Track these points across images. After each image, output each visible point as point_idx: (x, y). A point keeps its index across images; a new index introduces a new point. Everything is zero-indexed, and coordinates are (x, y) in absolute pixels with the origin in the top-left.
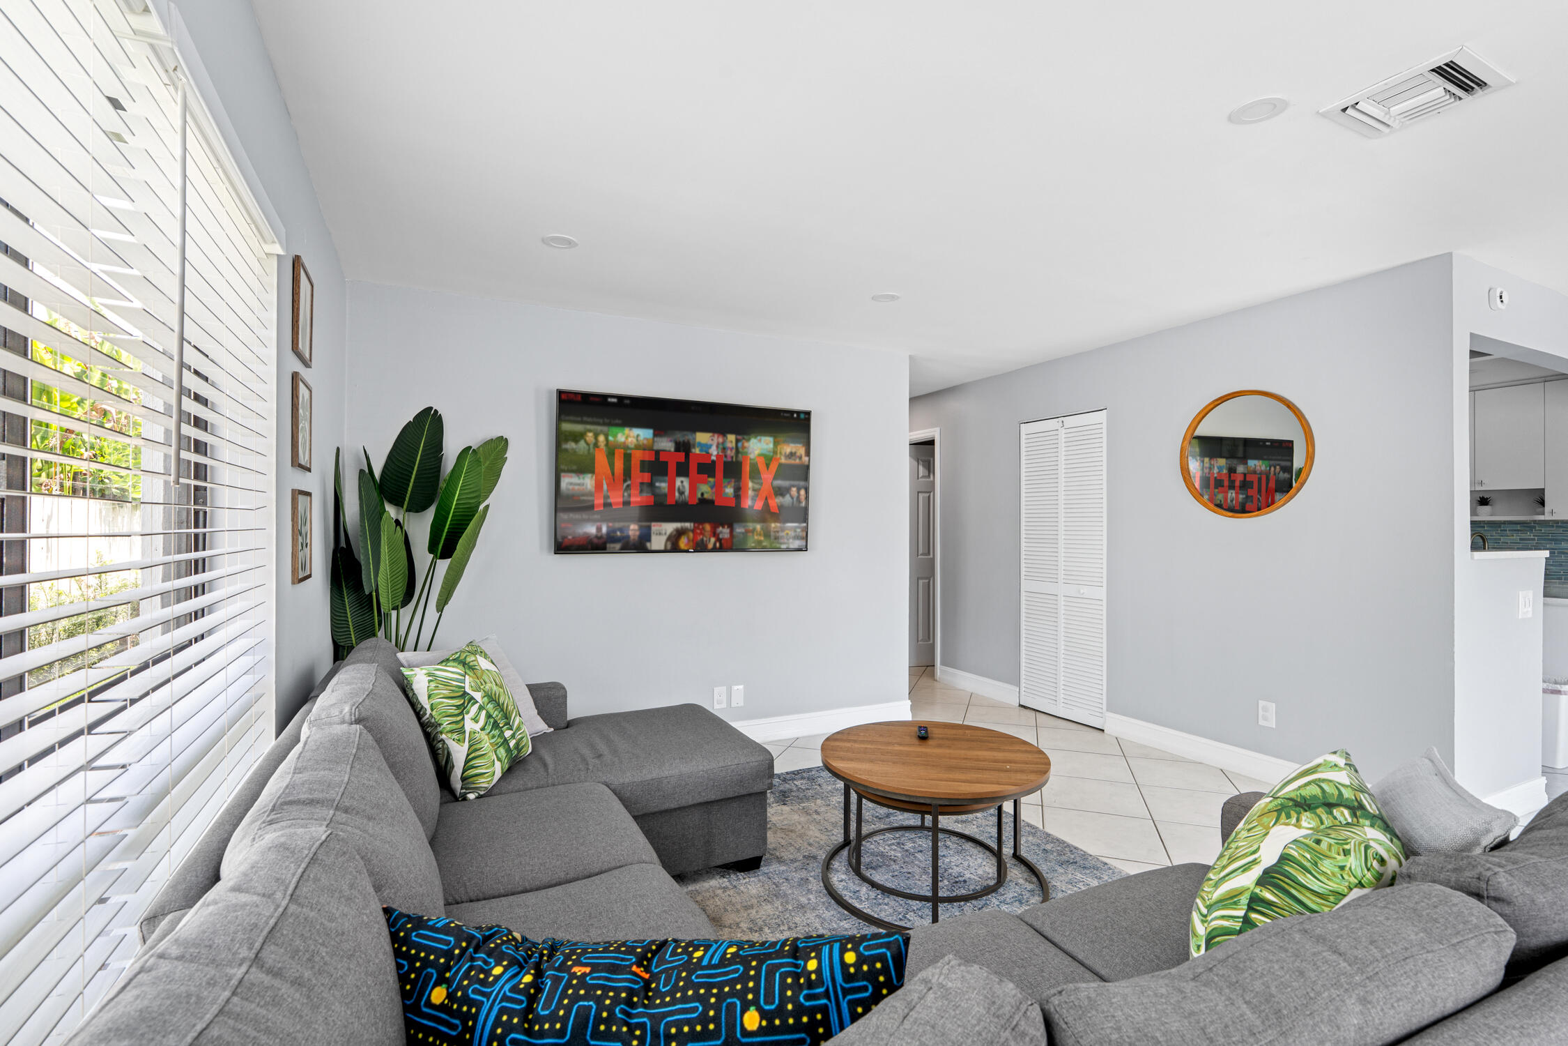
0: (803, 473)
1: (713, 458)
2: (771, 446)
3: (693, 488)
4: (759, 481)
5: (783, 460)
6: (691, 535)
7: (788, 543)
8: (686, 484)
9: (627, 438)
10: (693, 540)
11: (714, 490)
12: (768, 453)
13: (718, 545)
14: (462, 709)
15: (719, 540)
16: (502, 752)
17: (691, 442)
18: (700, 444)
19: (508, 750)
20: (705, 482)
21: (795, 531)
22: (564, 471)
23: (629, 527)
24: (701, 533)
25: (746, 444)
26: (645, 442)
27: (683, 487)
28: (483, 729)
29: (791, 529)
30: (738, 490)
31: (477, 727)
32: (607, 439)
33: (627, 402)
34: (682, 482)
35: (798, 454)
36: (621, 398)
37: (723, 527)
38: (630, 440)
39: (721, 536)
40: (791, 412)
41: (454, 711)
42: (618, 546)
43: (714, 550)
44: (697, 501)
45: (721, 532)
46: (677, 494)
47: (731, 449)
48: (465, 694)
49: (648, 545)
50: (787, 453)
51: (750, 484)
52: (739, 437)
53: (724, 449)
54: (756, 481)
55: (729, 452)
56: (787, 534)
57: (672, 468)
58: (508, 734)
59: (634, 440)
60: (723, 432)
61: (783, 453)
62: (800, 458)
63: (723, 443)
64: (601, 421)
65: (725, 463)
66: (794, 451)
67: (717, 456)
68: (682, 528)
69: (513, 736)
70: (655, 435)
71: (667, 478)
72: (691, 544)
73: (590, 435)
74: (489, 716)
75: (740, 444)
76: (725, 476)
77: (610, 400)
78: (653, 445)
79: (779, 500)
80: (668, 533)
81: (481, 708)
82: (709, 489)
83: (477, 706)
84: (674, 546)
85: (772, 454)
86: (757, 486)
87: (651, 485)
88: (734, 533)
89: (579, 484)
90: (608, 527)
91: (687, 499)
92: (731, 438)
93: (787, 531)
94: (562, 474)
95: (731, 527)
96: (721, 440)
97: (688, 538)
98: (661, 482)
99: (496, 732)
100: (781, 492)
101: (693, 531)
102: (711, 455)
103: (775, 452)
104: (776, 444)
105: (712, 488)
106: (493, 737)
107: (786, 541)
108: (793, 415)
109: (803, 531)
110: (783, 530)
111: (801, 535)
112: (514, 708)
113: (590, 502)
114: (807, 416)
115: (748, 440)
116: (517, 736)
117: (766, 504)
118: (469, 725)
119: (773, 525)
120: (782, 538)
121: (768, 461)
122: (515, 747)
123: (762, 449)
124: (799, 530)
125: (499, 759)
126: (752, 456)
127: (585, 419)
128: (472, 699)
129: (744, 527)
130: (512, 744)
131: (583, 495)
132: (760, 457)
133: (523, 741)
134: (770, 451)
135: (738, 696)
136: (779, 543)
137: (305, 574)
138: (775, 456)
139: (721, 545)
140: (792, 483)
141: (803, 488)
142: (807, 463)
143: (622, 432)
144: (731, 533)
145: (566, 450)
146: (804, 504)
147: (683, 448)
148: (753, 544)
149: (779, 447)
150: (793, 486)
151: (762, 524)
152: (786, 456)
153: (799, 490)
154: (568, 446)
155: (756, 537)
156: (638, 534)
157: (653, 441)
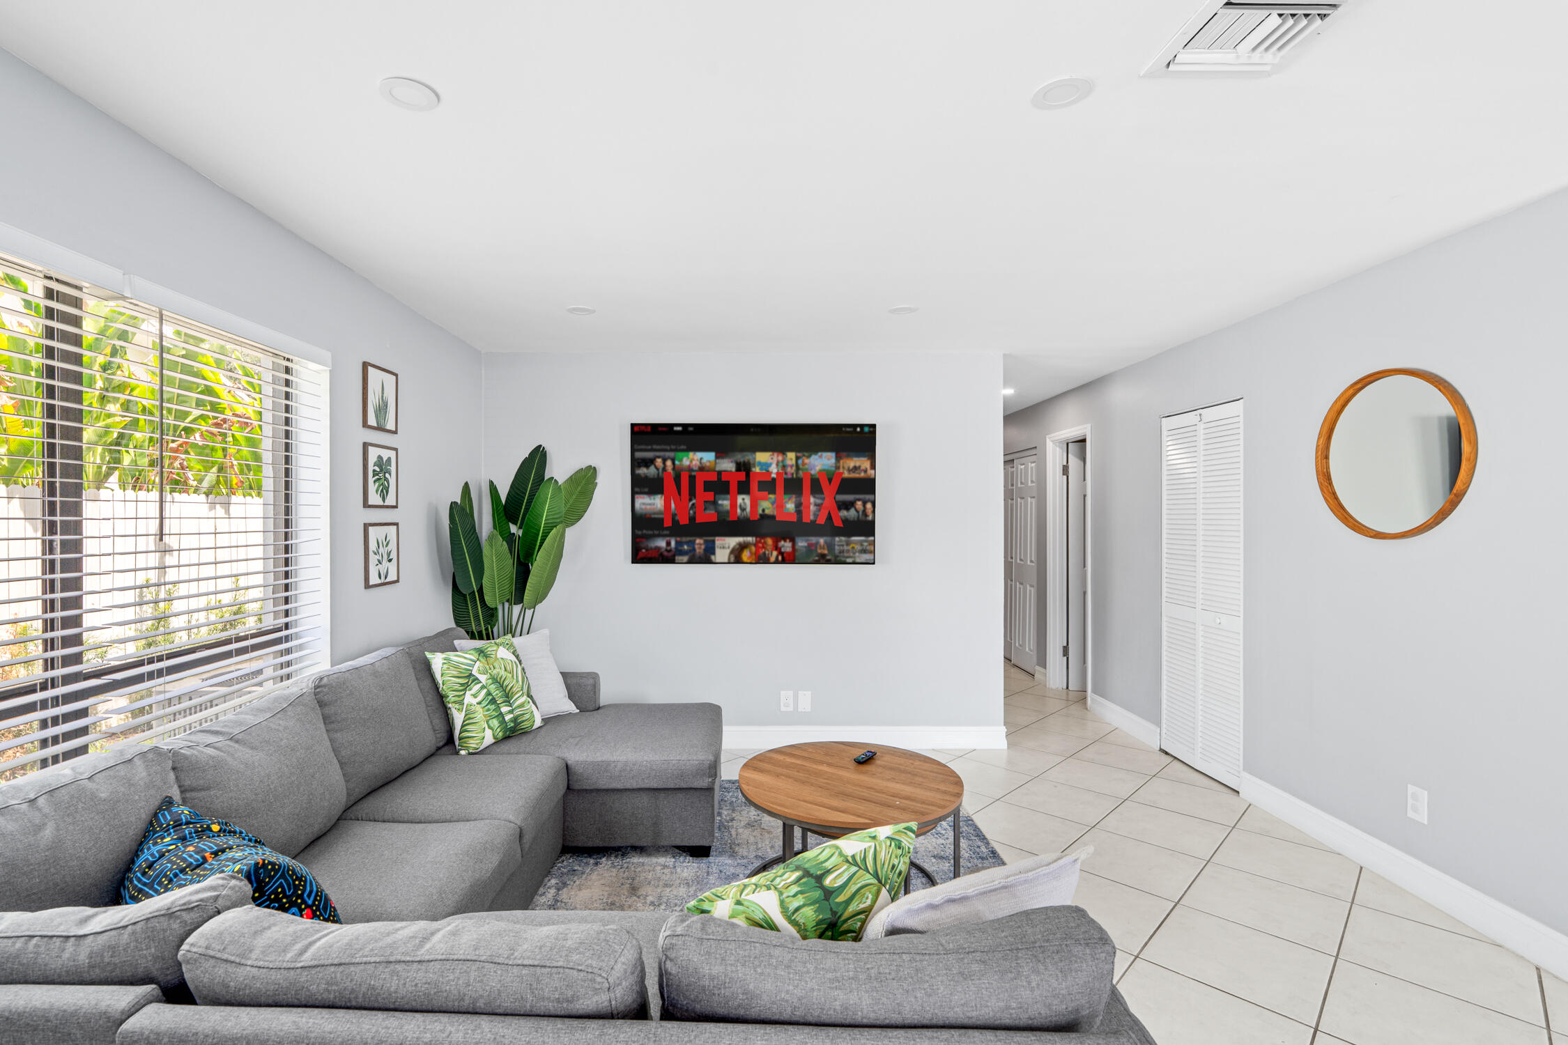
0: (867, 486)
1: (774, 476)
2: (833, 461)
3: (754, 505)
4: (821, 496)
6: (753, 549)
7: (854, 557)
8: (748, 501)
9: (691, 462)
10: (756, 554)
11: (775, 506)
12: (829, 468)
13: (780, 558)
14: (466, 687)
15: (780, 553)
16: (495, 723)
17: (752, 462)
18: (760, 463)
19: (503, 722)
20: (766, 499)
21: (862, 545)
22: (638, 493)
23: (695, 541)
24: (763, 547)
25: (807, 461)
26: (708, 464)
27: (745, 504)
28: (479, 703)
29: (856, 543)
30: (798, 505)
31: (474, 701)
32: (674, 463)
33: (691, 429)
34: (743, 499)
35: (863, 467)
36: (685, 426)
37: (785, 541)
39: (783, 550)
41: (456, 688)
43: (777, 562)
44: (758, 517)
45: (783, 546)
46: (739, 511)
47: (792, 466)
48: (471, 675)
49: (713, 557)
50: (851, 468)
51: (812, 500)
53: (784, 467)
54: (817, 496)
55: (789, 470)
56: (853, 548)
58: (504, 709)
59: (698, 463)
61: (846, 468)
62: (866, 471)
63: (783, 461)
64: (668, 448)
65: (786, 480)
66: (857, 464)
68: (744, 542)
69: (511, 712)
70: (717, 457)
72: (754, 557)
73: (659, 460)
74: (489, 694)
77: (675, 429)
79: (844, 513)
80: (732, 546)
81: (483, 687)
82: (770, 506)
83: (480, 685)
84: (736, 558)
85: (833, 469)
86: (819, 501)
87: (715, 503)
88: (797, 547)
89: (650, 504)
91: (749, 515)
92: (791, 456)
93: (852, 546)
94: (636, 496)
95: (793, 541)
97: (751, 552)
98: (724, 499)
99: (493, 707)
100: (848, 506)
101: (756, 545)
102: (771, 473)
103: (838, 468)
104: (838, 458)
105: (773, 504)
106: (488, 710)
107: (851, 555)
108: (856, 429)
109: (870, 545)
110: (848, 544)
111: (868, 548)
112: (522, 690)
113: (661, 520)
114: (871, 429)
115: (809, 457)
116: (517, 712)
117: (830, 518)
118: (468, 699)
119: (837, 539)
120: (848, 551)
121: (830, 476)
122: (511, 721)
123: (823, 465)
124: (865, 544)
125: (490, 727)
126: (813, 472)
127: (655, 447)
128: (476, 680)
129: (806, 541)
130: (508, 718)
131: (654, 514)
132: (820, 472)
133: (527, 716)
134: (832, 466)
135: (805, 702)
136: (844, 557)
137: (386, 580)
138: (838, 471)
139: (783, 558)
140: (858, 496)
141: (869, 501)
142: (873, 476)
143: (688, 456)
144: (793, 546)
145: (639, 475)
146: (870, 518)
147: (744, 467)
148: (817, 558)
149: (841, 462)
150: (859, 500)
151: (825, 538)
152: (849, 470)
153: (864, 503)
154: (642, 471)
155: (819, 551)
156: (703, 547)
157: (716, 463)
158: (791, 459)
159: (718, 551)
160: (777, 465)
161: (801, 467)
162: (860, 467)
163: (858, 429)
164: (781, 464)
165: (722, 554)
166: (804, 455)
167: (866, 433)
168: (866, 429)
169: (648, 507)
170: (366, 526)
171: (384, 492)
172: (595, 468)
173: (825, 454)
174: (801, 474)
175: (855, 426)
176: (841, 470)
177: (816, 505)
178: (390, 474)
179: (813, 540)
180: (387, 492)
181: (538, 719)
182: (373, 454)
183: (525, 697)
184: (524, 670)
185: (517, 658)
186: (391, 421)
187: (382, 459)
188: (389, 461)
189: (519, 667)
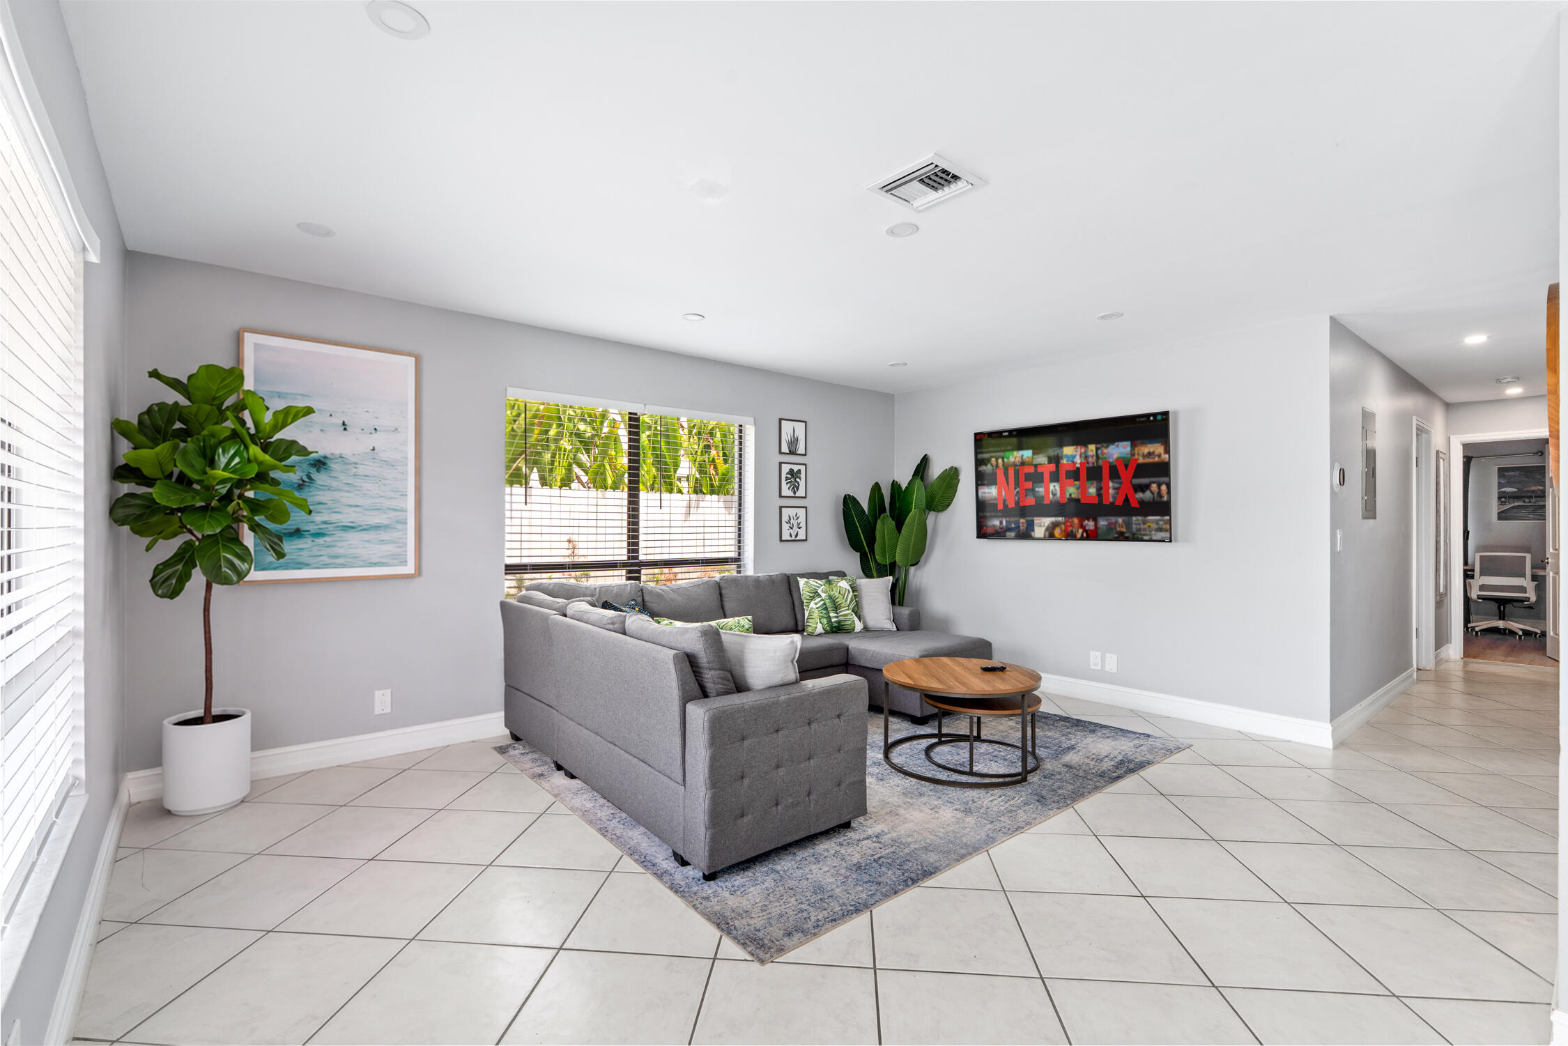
0: (1162, 470)
1: (1078, 465)
2: (1129, 449)
3: (1063, 490)
4: (1119, 481)
5: (1141, 460)
6: (1063, 526)
7: (1151, 535)
8: (1058, 488)
9: (1015, 459)
10: (1065, 530)
11: (1080, 491)
12: (1126, 456)
13: (1085, 535)
14: (812, 598)
15: (1085, 530)
16: (825, 621)
17: (1060, 455)
18: (1066, 456)
19: (830, 622)
20: (1072, 485)
21: (1158, 524)
22: (980, 485)
23: (1020, 520)
24: (1071, 526)
25: (1105, 451)
26: (1027, 460)
27: (1056, 490)
29: (1152, 522)
30: (1099, 489)
31: (815, 607)
32: (1003, 461)
33: (1015, 433)
34: (1054, 486)
35: (1157, 452)
36: (1010, 431)
37: (1089, 520)
38: (1017, 459)
39: (1087, 528)
40: (1147, 416)
41: (808, 597)
42: (1013, 534)
43: (1082, 539)
44: (1066, 500)
45: (1087, 525)
46: (1051, 496)
47: (1092, 456)
48: (817, 592)
49: (1033, 533)
50: (1145, 454)
51: (1111, 484)
52: (1098, 446)
53: (1086, 457)
54: (1115, 481)
55: (1090, 459)
56: (1149, 526)
57: (1047, 477)
58: (832, 615)
59: (1020, 459)
60: (1084, 444)
61: (1141, 454)
62: (1159, 456)
63: (1085, 453)
64: (999, 449)
65: (1088, 469)
66: (1151, 450)
67: (1081, 463)
68: (1056, 521)
69: (837, 617)
70: (1034, 454)
71: (1043, 484)
72: (1064, 533)
73: (993, 459)
74: (824, 604)
75: (1099, 452)
76: (1088, 479)
77: (1004, 434)
78: (1032, 461)
79: (1140, 495)
80: (1046, 525)
81: (822, 600)
82: (1076, 490)
83: (820, 599)
84: (1050, 536)
85: (1129, 456)
86: (1117, 485)
87: (1033, 490)
88: (1099, 526)
89: (988, 493)
90: (1006, 521)
91: (1059, 499)
92: (1092, 447)
93: (1149, 524)
94: (979, 487)
95: (1095, 520)
96: (1083, 450)
97: (1061, 530)
98: (1040, 487)
99: (825, 612)
100: (1144, 488)
101: (1064, 524)
102: (1076, 463)
103: (1133, 455)
104: (1133, 446)
105: (1078, 489)
106: (822, 613)
107: (1148, 532)
108: (1149, 418)
109: (1165, 523)
110: (1144, 523)
111: (1164, 526)
112: (849, 606)
113: (996, 505)
114: (1164, 417)
115: (1107, 447)
116: (841, 618)
117: (1127, 500)
118: (812, 605)
119: (1134, 518)
120: (1145, 529)
121: (1125, 462)
122: (836, 622)
123: (1119, 453)
124: (1161, 523)
125: (820, 622)
126: (1111, 460)
127: (990, 449)
128: (819, 595)
129: (1107, 520)
130: (833, 620)
131: (991, 500)
132: (1118, 460)
133: (849, 623)
134: (1128, 454)
135: (1112, 663)
136: (1141, 534)
137: (797, 539)
138: (1133, 458)
139: (1087, 534)
140: (1153, 479)
141: (1163, 483)
142: (1167, 460)
143: (1012, 454)
144: (1096, 525)
145: (980, 471)
146: (1165, 499)
147: (1054, 460)
148: (1116, 535)
149: (1136, 449)
150: (1154, 483)
151: (1124, 518)
152: (1144, 456)
153: (1159, 486)
154: (982, 468)
155: (1118, 529)
156: (1025, 525)
157: (1033, 458)
158: (1092, 451)
159: (1036, 528)
160: (1080, 456)
161: (1100, 456)
162: (1154, 452)
163: (1152, 418)
164: (1083, 455)
165: (1039, 532)
166: (1102, 446)
167: (1160, 421)
168: (1159, 417)
169: (986, 495)
170: (781, 508)
171: (795, 488)
172: (956, 468)
173: (1121, 444)
174: (1101, 462)
175: (1148, 416)
176: (1136, 457)
177: (1114, 489)
178: (800, 479)
179: (1113, 519)
180: (798, 489)
181: (859, 626)
182: (786, 468)
183: (850, 611)
184: (855, 596)
185: (852, 588)
186: (801, 450)
187: (793, 470)
188: (799, 471)
189: (851, 594)
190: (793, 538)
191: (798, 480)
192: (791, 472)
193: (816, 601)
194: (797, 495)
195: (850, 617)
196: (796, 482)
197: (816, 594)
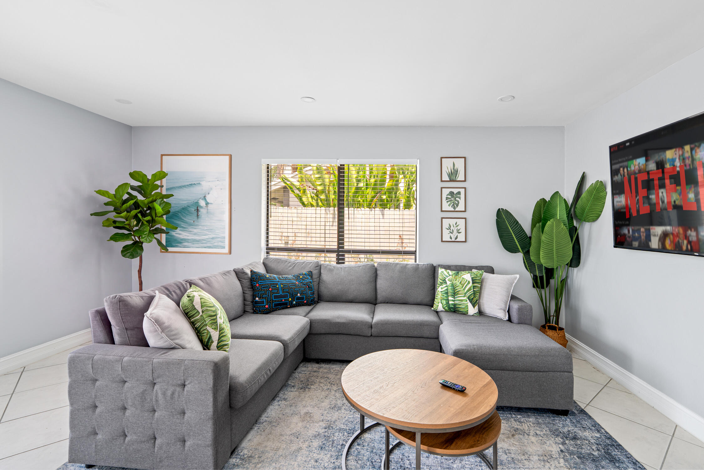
3: (670, 197)
6: (672, 238)
8: (665, 194)
9: (635, 167)
10: (673, 242)
11: (681, 196)
13: (690, 246)
14: (442, 284)
15: (689, 243)
16: (444, 302)
17: (664, 159)
18: (669, 160)
19: (448, 303)
20: (675, 191)
23: (640, 229)
24: (678, 237)
26: (642, 167)
27: (663, 196)
28: (441, 292)
32: (627, 170)
33: (633, 142)
34: (662, 193)
36: (630, 141)
38: (636, 167)
39: (690, 240)
41: (440, 283)
43: (688, 252)
44: (672, 208)
45: (692, 235)
46: (661, 203)
47: (688, 158)
49: (650, 245)
53: (683, 160)
55: (686, 162)
57: (656, 183)
58: (450, 298)
59: (638, 167)
63: (682, 154)
64: (624, 159)
65: (686, 171)
68: (666, 231)
69: (454, 301)
70: (646, 161)
71: (654, 191)
72: (673, 244)
73: (622, 169)
74: (447, 290)
76: (687, 183)
77: (627, 144)
80: (659, 234)
81: (447, 286)
82: (678, 196)
84: (662, 246)
87: (648, 197)
89: (620, 202)
91: (667, 206)
92: (687, 148)
95: (697, 231)
97: (670, 241)
98: (652, 194)
99: (445, 295)
101: (672, 233)
102: (676, 167)
105: (680, 194)
106: (443, 296)
112: (465, 294)
113: (625, 213)
116: (456, 302)
118: (441, 289)
122: (452, 304)
125: (441, 303)
127: (620, 160)
128: (446, 283)
130: (451, 302)
131: (622, 208)
133: (463, 307)
137: (456, 240)
139: (691, 249)
143: (633, 163)
144: (698, 236)
145: (614, 181)
147: (660, 165)
154: (616, 178)
156: (645, 235)
157: (646, 165)
158: (688, 152)
159: (652, 239)
169: (619, 204)
170: (442, 219)
171: (455, 205)
172: (601, 182)
180: (457, 206)
181: (472, 310)
182: (446, 192)
183: (465, 298)
184: (474, 287)
185: (473, 280)
186: (461, 177)
187: (453, 193)
188: (459, 193)
189: (471, 284)
190: (453, 240)
191: (457, 199)
192: (452, 193)
193: (442, 287)
194: (456, 210)
195: (464, 302)
196: (456, 200)
197: (444, 281)
